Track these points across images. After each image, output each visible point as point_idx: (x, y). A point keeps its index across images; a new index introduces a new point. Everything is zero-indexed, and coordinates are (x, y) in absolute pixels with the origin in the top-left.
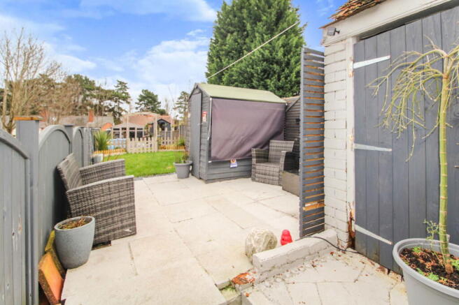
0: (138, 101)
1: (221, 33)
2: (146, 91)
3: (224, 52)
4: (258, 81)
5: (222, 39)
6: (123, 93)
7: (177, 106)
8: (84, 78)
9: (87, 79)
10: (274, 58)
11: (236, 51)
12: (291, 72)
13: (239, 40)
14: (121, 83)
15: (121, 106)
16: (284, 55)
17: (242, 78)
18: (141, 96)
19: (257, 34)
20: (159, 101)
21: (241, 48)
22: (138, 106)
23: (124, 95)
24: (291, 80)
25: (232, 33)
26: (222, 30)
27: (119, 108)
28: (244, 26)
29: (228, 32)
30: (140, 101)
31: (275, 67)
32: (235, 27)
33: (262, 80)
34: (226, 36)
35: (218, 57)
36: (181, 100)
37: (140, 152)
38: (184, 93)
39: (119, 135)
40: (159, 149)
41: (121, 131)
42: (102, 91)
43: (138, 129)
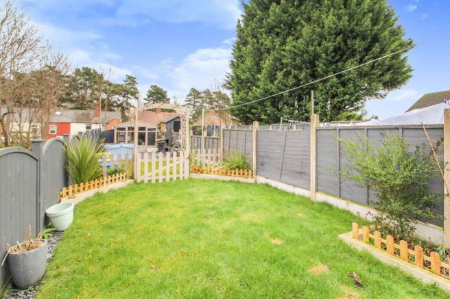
0: (146, 97)
6: (132, 88)
7: (186, 103)
8: (92, 71)
9: (95, 73)
14: (130, 78)
15: (129, 101)
18: (150, 91)
20: (168, 97)
22: (147, 102)
23: (132, 90)
27: (128, 104)
30: (149, 96)
36: (191, 97)
37: (157, 180)
38: (193, 90)
39: (124, 136)
40: (190, 172)
41: (127, 131)
42: (110, 85)
43: (149, 130)
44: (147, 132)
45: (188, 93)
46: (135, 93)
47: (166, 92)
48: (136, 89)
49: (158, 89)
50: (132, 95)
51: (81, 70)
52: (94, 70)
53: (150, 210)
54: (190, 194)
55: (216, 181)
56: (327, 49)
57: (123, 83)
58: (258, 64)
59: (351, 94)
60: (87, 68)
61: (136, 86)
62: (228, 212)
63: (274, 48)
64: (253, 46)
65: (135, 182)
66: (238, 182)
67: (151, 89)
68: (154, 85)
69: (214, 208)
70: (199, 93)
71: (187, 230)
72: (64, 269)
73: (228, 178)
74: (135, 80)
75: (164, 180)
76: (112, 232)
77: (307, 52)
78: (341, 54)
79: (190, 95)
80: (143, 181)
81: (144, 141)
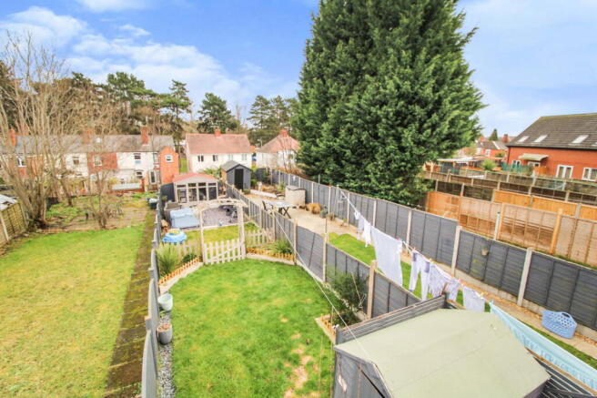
0: (201, 109)
1: (327, 38)
2: (211, 95)
3: (330, 70)
4: (386, 129)
5: (328, 47)
6: (182, 97)
7: (252, 115)
8: (129, 78)
9: (133, 79)
10: (416, 94)
11: (351, 72)
12: (442, 119)
13: (358, 55)
14: (177, 84)
15: (180, 116)
16: (435, 90)
17: (360, 121)
18: (205, 102)
19: (391, 50)
20: (228, 109)
21: (360, 67)
22: (202, 115)
23: (183, 100)
24: (441, 132)
25: (346, 40)
26: (329, 33)
27: (178, 119)
28: (367, 29)
29: (339, 37)
30: (204, 109)
31: (417, 109)
32: (351, 30)
33: (392, 127)
34: (335, 44)
35: (321, 76)
36: (257, 108)
37: (221, 262)
38: (260, 98)
39: (185, 192)
40: (247, 252)
41: (187, 188)
42: (153, 95)
43: (210, 184)
44: (207, 187)
45: (253, 102)
46: (187, 106)
47: (225, 102)
48: (187, 99)
49: (215, 99)
50: (183, 109)
51: (116, 76)
52: (132, 77)
53: (217, 296)
54: (244, 280)
55: (266, 262)
56: (388, 113)
57: (170, 92)
58: (323, 111)
59: (408, 162)
60: (122, 73)
61: (187, 95)
62: (265, 298)
63: (340, 97)
64: (318, 90)
65: (204, 264)
66: (283, 264)
67: (206, 99)
68: (210, 92)
69: (257, 294)
70: (267, 103)
71: (238, 313)
72: (181, 335)
73: (275, 260)
74: (185, 87)
75: (226, 261)
76: (197, 314)
77: (370, 113)
78: (402, 119)
79: (256, 104)
80: (210, 264)
81: (205, 194)
